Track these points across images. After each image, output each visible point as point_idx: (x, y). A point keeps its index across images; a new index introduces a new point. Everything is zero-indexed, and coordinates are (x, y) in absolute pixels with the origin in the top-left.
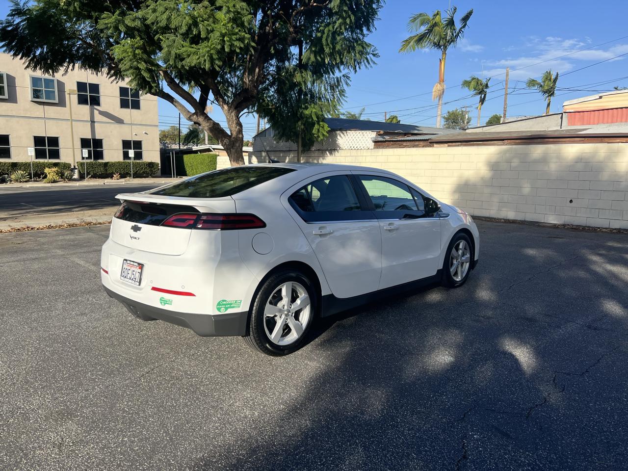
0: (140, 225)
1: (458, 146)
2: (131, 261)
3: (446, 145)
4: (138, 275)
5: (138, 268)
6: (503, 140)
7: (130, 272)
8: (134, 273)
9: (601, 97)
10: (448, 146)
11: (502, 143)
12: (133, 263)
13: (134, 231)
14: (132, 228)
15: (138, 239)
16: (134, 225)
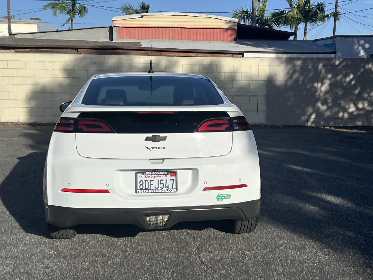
1: (28, 52)
3: (13, 51)
4: (170, 183)
5: (168, 175)
6: (77, 49)
7: (154, 183)
8: (163, 182)
9: (142, 17)
10: (16, 52)
11: (76, 52)
12: (157, 173)
13: (153, 142)
14: (147, 139)
15: (164, 148)
16: (153, 136)
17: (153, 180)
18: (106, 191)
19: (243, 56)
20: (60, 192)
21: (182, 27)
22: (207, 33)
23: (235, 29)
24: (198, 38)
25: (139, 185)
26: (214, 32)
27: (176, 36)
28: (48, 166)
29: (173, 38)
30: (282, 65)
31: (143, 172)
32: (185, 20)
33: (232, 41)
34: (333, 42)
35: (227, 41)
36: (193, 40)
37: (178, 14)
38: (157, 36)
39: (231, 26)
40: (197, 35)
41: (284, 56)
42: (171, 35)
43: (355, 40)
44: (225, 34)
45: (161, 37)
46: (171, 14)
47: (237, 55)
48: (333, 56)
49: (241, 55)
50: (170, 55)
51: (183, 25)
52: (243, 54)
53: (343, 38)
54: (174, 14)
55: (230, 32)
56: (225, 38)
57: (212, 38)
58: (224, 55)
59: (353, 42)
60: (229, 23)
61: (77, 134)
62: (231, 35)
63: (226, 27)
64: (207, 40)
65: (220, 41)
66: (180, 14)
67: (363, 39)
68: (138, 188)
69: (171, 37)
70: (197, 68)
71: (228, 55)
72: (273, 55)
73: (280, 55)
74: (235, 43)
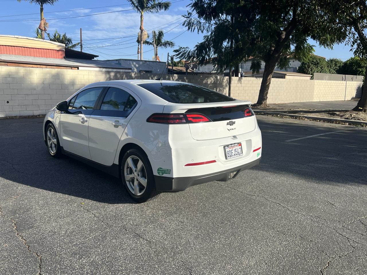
0: (233, 120)
2: (231, 144)
4: (239, 150)
5: (238, 146)
7: (233, 151)
8: (236, 150)
12: (234, 145)
13: (230, 125)
14: (228, 124)
15: (235, 129)
16: (230, 122)
17: (232, 150)
18: (214, 161)
19: (78, 69)
20: (184, 166)
21: (25, 47)
22: (44, 52)
23: (63, 51)
24: (38, 55)
25: (227, 154)
26: (49, 52)
27: (21, 53)
28: (172, 150)
29: (19, 54)
30: (103, 75)
31: (228, 146)
32: (27, 42)
33: (62, 58)
34: (119, 62)
35: (59, 58)
36: (34, 56)
37: (21, 37)
38: (5, 52)
39: (61, 48)
40: (36, 53)
41: (104, 70)
42: (16, 52)
43: (131, 62)
44: (57, 53)
45: (8, 52)
46: (16, 36)
47: (74, 68)
48: (130, 71)
49: (77, 68)
50: (26, 66)
51: (25, 45)
52: (78, 67)
53: (124, 61)
54: (17, 37)
55: (60, 53)
56: (57, 56)
57: (48, 56)
58: (65, 68)
59: (130, 63)
60: (59, 47)
61: (190, 124)
62: (62, 55)
63: (58, 49)
64: (44, 57)
65: (54, 58)
66: (23, 37)
67: (135, 62)
68: (227, 156)
69: (16, 54)
70: (48, 76)
71: (68, 68)
72: (98, 69)
73: (101, 69)
74: (65, 60)
